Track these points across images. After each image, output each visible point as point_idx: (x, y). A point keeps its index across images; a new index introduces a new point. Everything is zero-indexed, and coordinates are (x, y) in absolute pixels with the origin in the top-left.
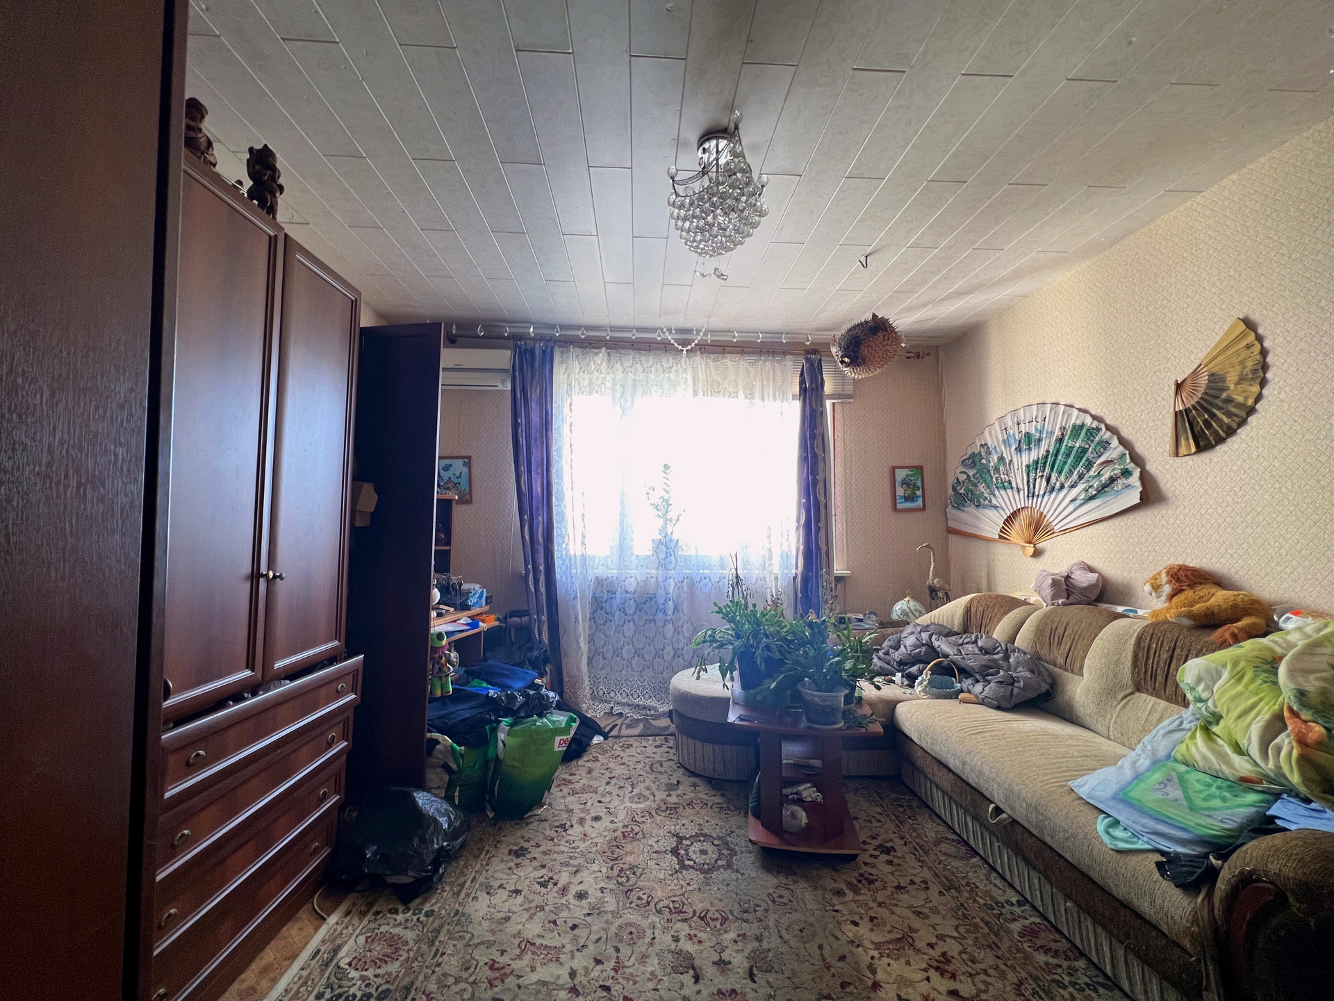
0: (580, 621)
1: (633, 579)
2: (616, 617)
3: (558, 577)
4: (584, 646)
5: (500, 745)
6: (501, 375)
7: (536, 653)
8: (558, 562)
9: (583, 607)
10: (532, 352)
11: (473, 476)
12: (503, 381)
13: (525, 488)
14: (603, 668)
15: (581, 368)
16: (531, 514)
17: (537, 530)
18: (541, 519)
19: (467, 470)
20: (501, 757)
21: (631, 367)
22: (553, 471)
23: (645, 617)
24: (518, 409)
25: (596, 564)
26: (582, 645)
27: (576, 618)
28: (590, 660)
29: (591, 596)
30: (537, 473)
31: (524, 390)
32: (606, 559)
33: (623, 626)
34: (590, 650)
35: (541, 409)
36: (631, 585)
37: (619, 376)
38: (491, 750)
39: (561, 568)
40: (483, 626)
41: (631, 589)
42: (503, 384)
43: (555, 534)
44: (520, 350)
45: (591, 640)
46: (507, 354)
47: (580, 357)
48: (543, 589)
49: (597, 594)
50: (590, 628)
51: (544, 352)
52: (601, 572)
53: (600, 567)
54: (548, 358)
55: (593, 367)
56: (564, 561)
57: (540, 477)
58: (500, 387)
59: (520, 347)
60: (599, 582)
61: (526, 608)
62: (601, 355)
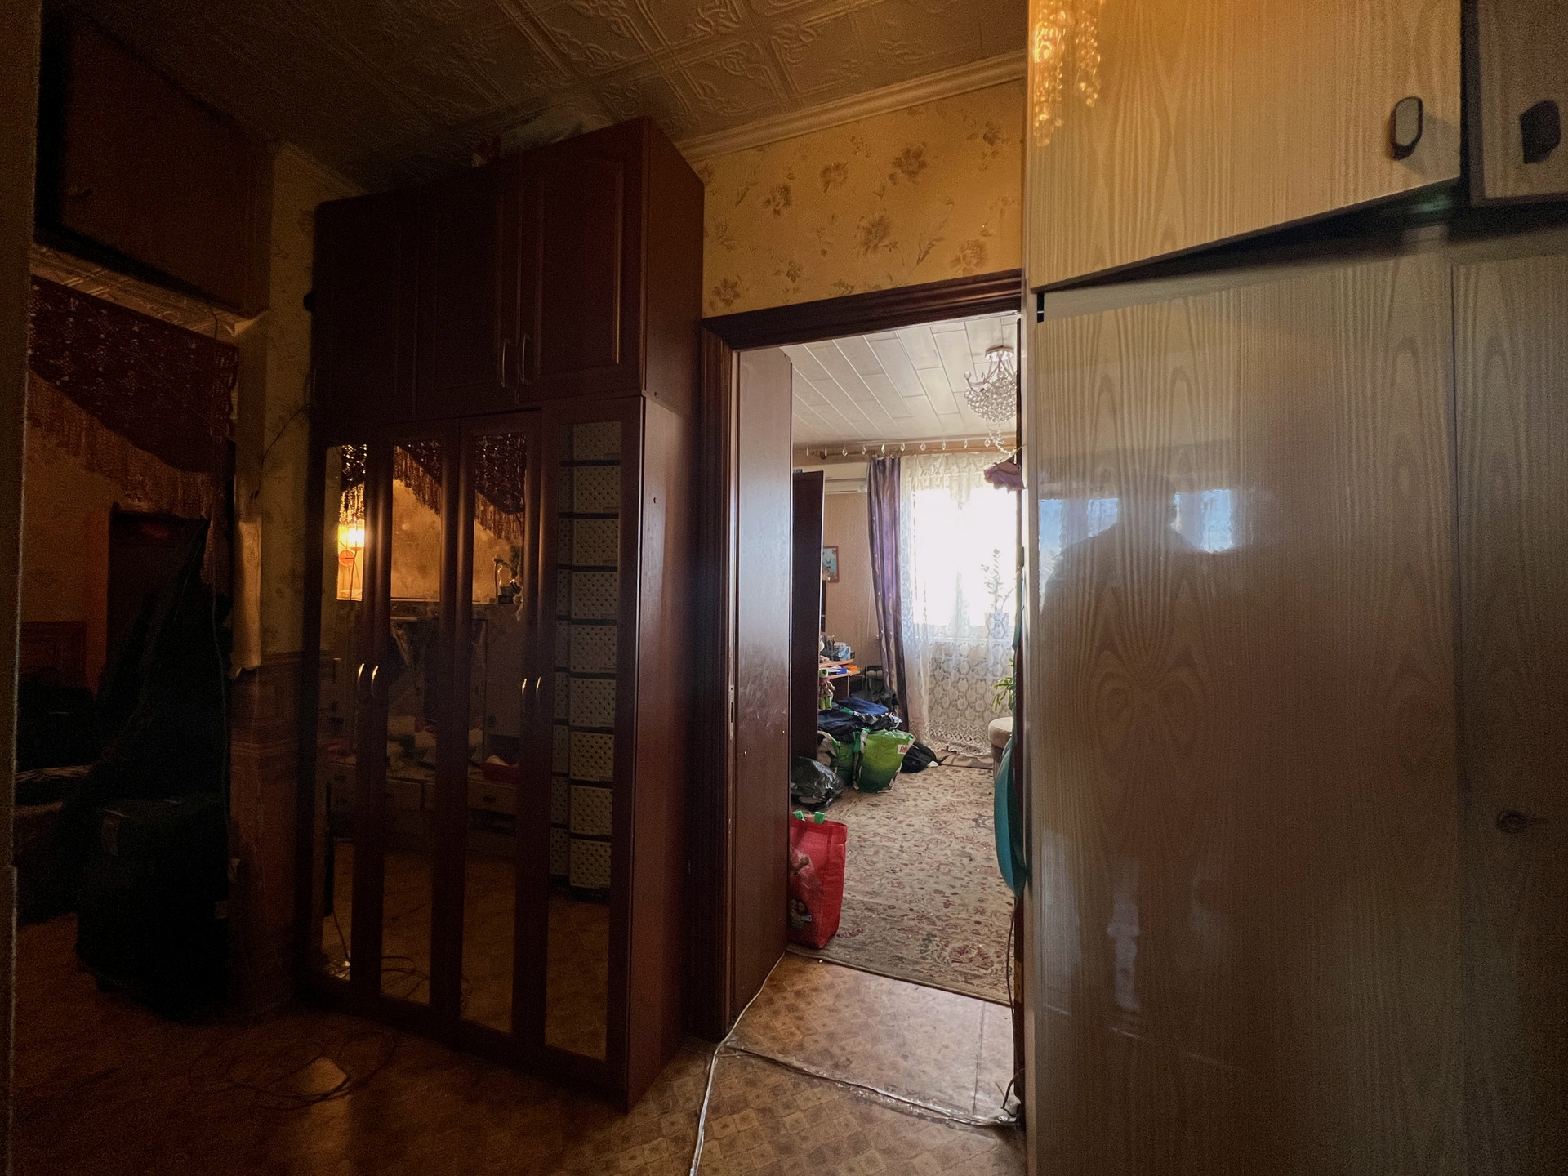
0: (922, 676)
1: (967, 645)
2: (952, 674)
3: (904, 641)
4: (925, 697)
5: (862, 744)
6: (860, 483)
7: (887, 696)
8: (904, 629)
9: (924, 665)
10: (884, 462)
11: (839, 561)
12: (862, 487)
13: (879, 572)
14: (941, 716)
15: (923, 472)
16: (884, 592)
17: (888, 604)
18: (891, 596)
19: (835, 557)
20: (863, 752)
21: (965, 467)
22: (901, 556)
23: (976, 677)
24: (873, 510)
25: (936, 632)
26: (923, 694)
27: (919, 673)
28: (931, 708)
29: (931, 657)
30: (888, 559)
31: (877, 494)
32: (944, 627)
33: (957, 682)
34: (930, 701)
35: (891, 508)
36: (965, 649)
37: (955, 475)
38: (856, 746)
39: (907, 634)
40: (849, 673)
41: (965, 653)
42: (861, 489)
43: (902, 607)
44: (874, 462)
45: (932, 692)
46: (865, 465)
47: (922, 463)
48: (893, 649)
49: (937, 657)
50: (931, 683)
51: (893, 461)
52: (940, 638)
53: (940, 634)
54: (896, 467)
55: (933, 471)
56: (909, 628)
57: (890, 562)
58: (859, 491)
59: (874, 459)
60: (938, 646)
61: (880, 664)
62: (939, 460)
